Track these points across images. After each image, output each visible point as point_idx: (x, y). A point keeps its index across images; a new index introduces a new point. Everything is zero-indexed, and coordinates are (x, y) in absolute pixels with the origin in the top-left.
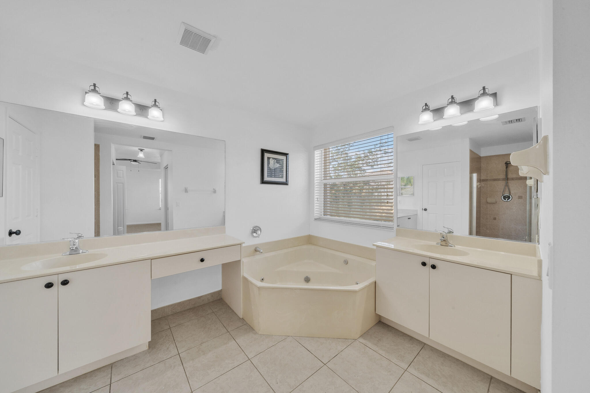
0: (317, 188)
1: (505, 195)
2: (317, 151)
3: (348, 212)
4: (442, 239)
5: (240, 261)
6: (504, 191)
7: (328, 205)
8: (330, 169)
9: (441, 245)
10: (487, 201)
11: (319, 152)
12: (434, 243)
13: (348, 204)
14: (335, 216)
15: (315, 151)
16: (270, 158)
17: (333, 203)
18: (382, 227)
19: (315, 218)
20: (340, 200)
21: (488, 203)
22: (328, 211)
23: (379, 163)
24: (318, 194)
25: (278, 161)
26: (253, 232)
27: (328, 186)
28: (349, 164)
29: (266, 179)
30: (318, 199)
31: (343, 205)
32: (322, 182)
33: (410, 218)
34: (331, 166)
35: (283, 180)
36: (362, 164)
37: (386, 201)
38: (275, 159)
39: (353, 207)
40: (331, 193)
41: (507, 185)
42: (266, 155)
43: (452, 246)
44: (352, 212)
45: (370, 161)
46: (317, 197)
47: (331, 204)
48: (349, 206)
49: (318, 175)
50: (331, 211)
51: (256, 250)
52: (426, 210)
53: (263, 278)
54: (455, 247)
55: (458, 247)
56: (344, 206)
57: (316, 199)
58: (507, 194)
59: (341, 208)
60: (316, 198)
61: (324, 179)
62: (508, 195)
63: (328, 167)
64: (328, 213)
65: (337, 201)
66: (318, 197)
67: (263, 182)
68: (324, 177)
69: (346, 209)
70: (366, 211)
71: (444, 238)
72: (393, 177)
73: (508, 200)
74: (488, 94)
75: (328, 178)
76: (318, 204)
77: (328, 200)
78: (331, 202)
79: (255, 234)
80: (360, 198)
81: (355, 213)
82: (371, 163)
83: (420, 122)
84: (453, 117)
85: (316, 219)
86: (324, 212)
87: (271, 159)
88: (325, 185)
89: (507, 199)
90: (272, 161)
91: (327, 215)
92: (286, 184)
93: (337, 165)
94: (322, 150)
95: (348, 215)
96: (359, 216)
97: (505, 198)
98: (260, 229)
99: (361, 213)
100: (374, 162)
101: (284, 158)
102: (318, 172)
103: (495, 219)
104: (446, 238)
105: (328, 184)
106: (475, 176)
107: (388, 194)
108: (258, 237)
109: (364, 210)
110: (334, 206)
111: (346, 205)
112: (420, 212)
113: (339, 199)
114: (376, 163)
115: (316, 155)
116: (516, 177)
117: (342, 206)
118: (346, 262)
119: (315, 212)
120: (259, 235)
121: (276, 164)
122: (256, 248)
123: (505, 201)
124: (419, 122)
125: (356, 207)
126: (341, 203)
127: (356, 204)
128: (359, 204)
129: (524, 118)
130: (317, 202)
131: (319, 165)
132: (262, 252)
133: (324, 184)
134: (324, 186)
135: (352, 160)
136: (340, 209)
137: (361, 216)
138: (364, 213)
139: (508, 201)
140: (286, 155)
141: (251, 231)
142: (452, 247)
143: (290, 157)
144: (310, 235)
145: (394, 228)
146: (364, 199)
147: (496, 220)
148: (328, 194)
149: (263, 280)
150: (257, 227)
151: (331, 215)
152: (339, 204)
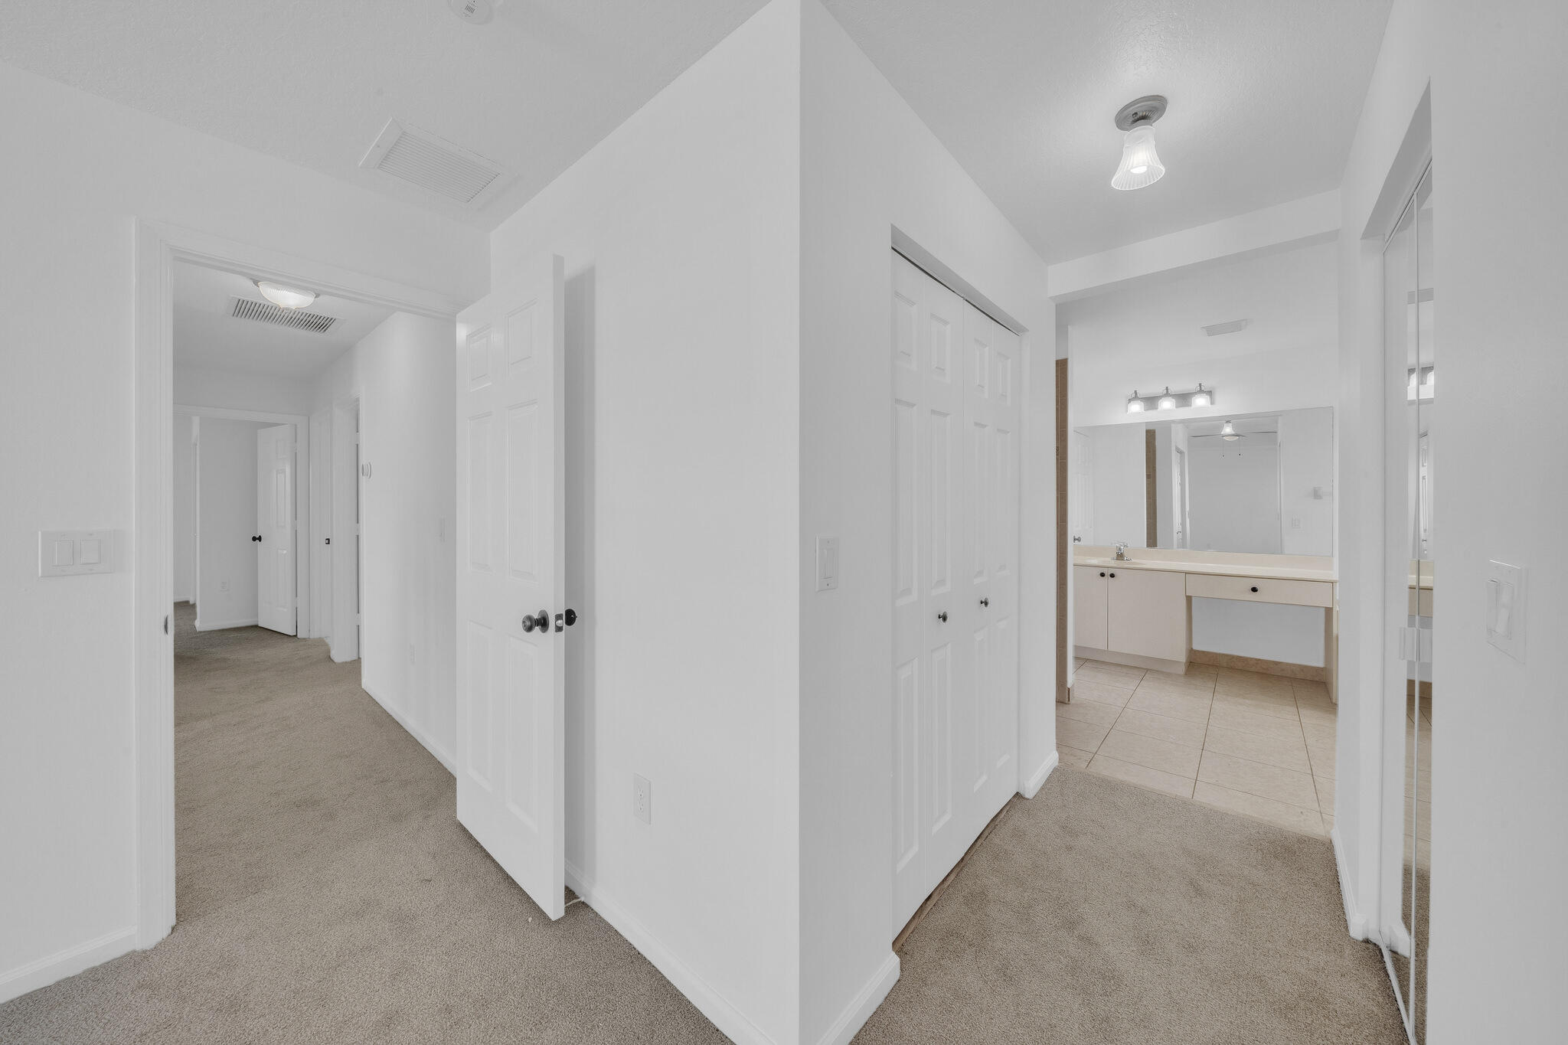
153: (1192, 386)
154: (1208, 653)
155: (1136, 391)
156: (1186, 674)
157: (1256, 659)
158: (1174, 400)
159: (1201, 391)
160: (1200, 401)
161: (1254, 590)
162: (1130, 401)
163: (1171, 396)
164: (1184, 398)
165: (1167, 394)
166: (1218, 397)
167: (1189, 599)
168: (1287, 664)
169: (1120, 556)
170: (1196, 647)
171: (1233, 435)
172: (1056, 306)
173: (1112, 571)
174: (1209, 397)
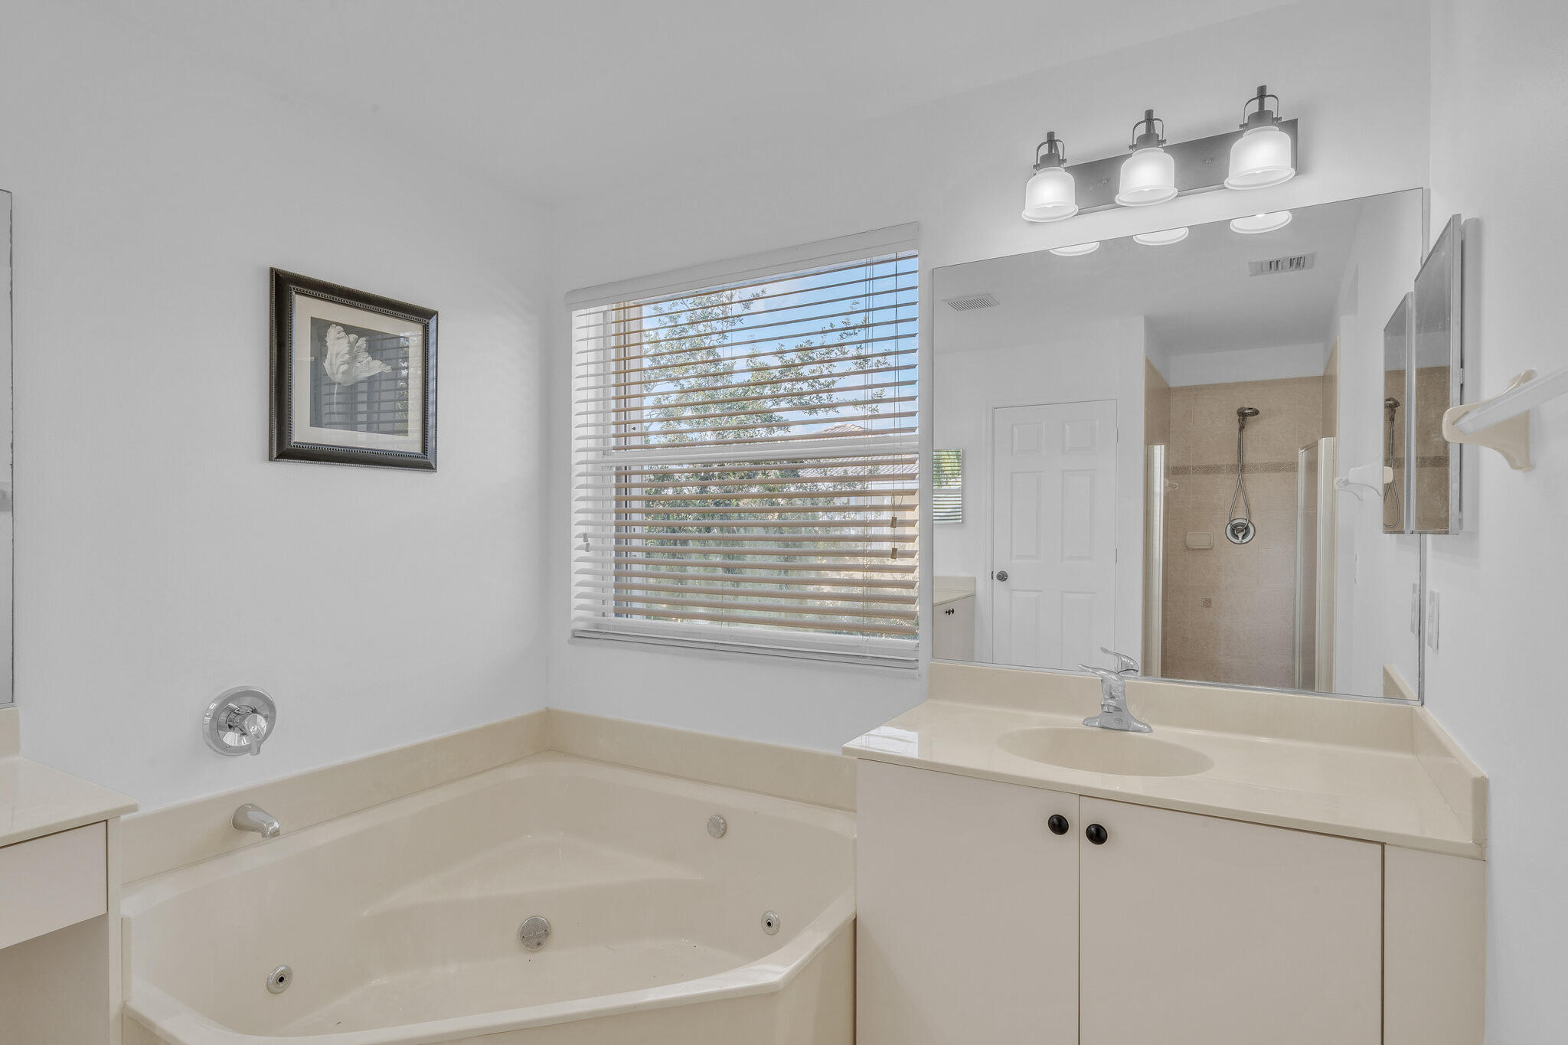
0: (586, 487)
1: (1235, 522)
2: (584, 311)
3: (729, 599)
4: (1110, 702)
5: (101, 921)
6: (1233, 508)
7: (636, 568)
8: (646, 412)
9: (1103, 727)
10: (1185, 541)
11: (592, 320)
12: (1075, 721)
13: (728, 561)
14: (666, 615)
15: (575, 314)
16: (328, 324)
17: (658, 557)
18: (874, 662)
19: (574, 631)
20: (691, 545)
21: (1188, 549)
22: (636, 593)
23: (837, 397)
24: (590, 517)
25: (376, 344)
26: (219, 727)
27: (636, 479)
28: (721, 395)
29: (303, 432)
30: (590, 540)
31: (706, 566)
32: (607, 458)
33: (953, 611)
34: (649, 401)
35: (410, 443)
36: (772, 397)
37: (887, 546)
38: (360, 332)
39: (748, 573)
40: (648, 514)
41: (1241, 488)
42: (304, 309)
43: (1139, 731)
44: (741, 600)
45: (805, 387)
46: (582, 529)
47: (647, 564)
48: (728, 569)
49: (587, 425)
50: (651, 594)
51: (240, 825)
52: (1003, 577)
53: (289, 970)
54: (1151, 731)
55: (1162, 733)
56: (708, 572)
57: (581, 542)
58: (1240, 518)
59: (694, 578)
60: (578, 536)
61: (616, 449)
62: (1245, 522)
63: (634, 403)
64: (637, 605)
65: (679, 547)
66: (589, 530)
67: (284, 449)
68: (614, 436)
69: (718, 585)
70: (801, 592)
71: (1112, 697)
72: (917, 443)
73: (1243, 537)
74: (1276, 121)
75: (635, 441)
76: (587, 566)
77: (636, 543)
78: (649, 553)
79: (231, 738)
80: (778, 535)
81: (755, 600)
82: (808, 398)
83: (1028, 214)
84: (1148, 202)
85: (578, 636)
86: (618, 600)
87: (333, 333)
88: (623, 474)
89: (1240, 535)
90: (337, 345)
91: (630, 612)
92: (422, 462)
93: (673, 398)
94: (605, 308)
95: (724, 612)
96: (774, 615)
97: (1235, 530)
98: (271, 706)
99: (783, 602)
100: (817, 392)
101: (410, 333)
102: (587, 413)
103: (1208, 603)
104: (1122, 698)
105: (634, 469)
106: (1159, 451)
107: (894, 519)
108: (254, 748)
109: (795, 589)
110: (663, 570)
111: (715, 566)
112: (984, 586)
113: (685, 542)
114: (824, 396)
115: (577, 334)
116: (1267, 461)
117: (701, 571)
118: (719, 828)
119: (577, 602)
120: (260, 739)
121: (365, 358)
122: (242, 811)
123: (1236, 541)
124: (1024, 209)
125: (763, 573)
126: (694, 558)
127: (760, 560)
128: (772, 560)
129: (1313, 256)
130: (583, 553)
131: (592, 382)
132: (276, 833)
133: (617, 468)
134: (618, 480)
135: (736, 379)
136: (690, 584)
137: (783, 616)
138: (794, 603)
139: (1244, 541)
140: (422, 316)
141: (207, 720)
142: (1139, 734)
143: (447, 330)
144: (548, 711)
145: (920, 664)
146: (794, 540)
147: (1210, 606)
148: (636, 517)
149: (281, 980)
150: (249, 693)
151: (649, 614)
152: (685, 560)
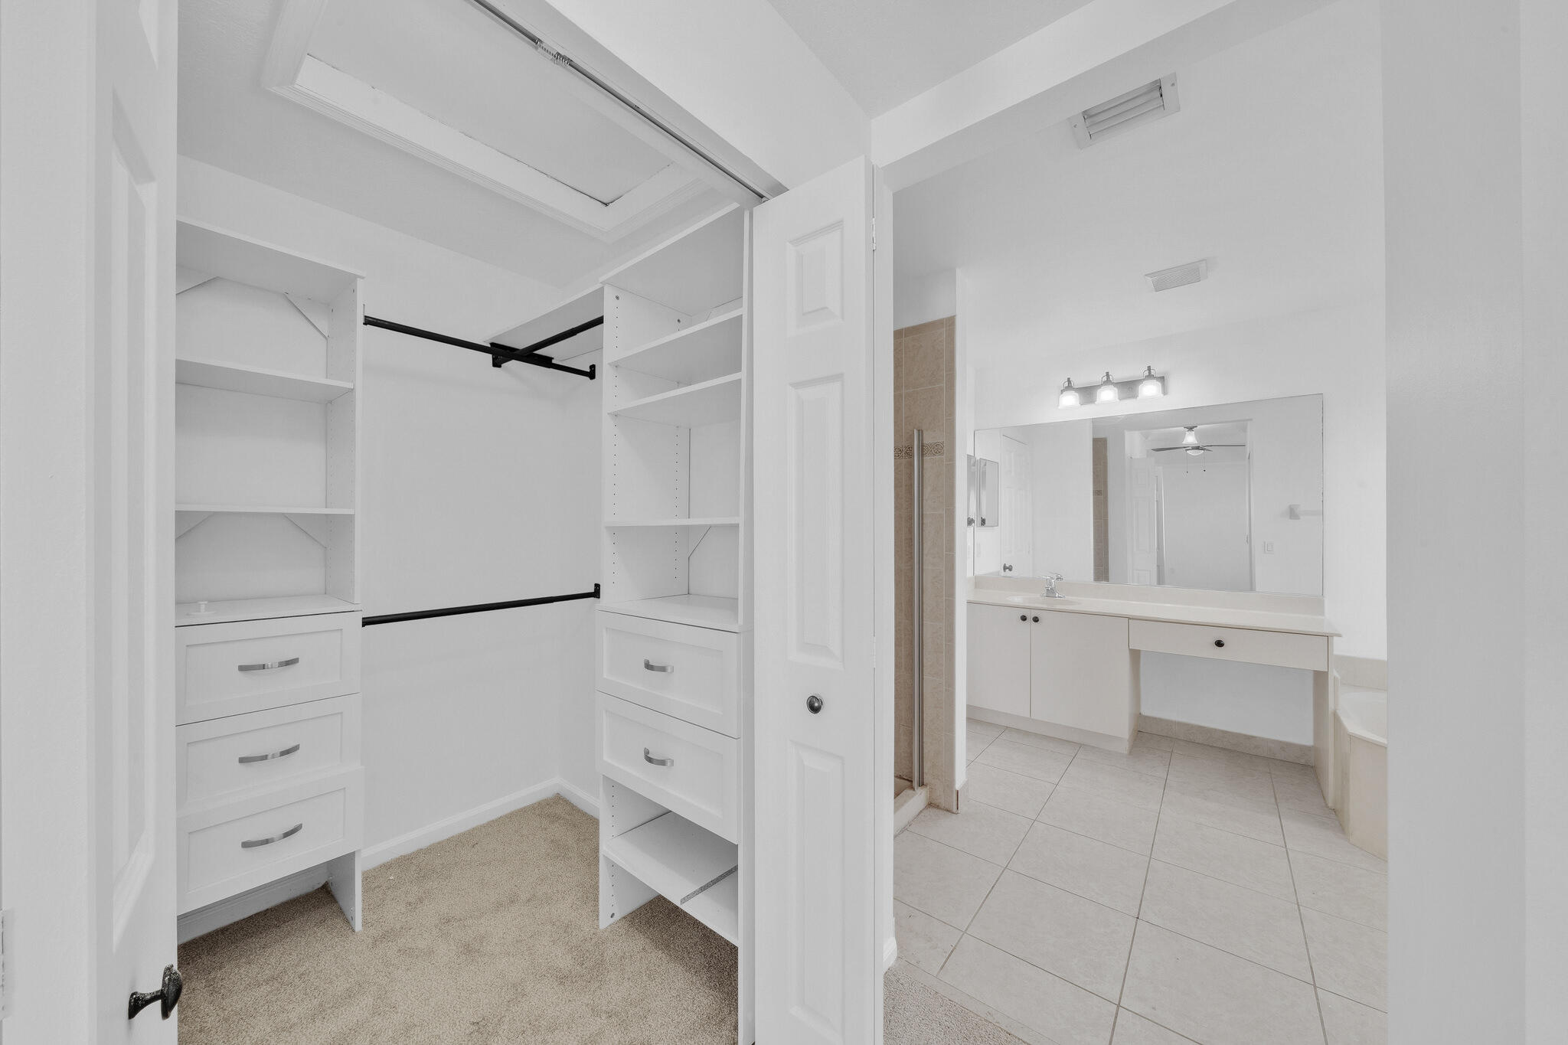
153: (1140, 372)
154: (1161, 720)
155: (1069, 379)
156: (1130, 753)
157: (1223, 731)
158: (1116, 389)
159: (1150, 376)
160: (1149, 390)
161: (1219, 644)
162: (1062, 391)
163: (1113, 384)
164: (1129, 387)
165: (1108, 381)
166: (1173, 383)
167: (1135, 655)
168: (1263, 739)
169: (1050, 592)
170: (1146, 711)
171: (1198, 448)
172: (894, 194)
173: (1034, 614)
174: (1160, 384)
